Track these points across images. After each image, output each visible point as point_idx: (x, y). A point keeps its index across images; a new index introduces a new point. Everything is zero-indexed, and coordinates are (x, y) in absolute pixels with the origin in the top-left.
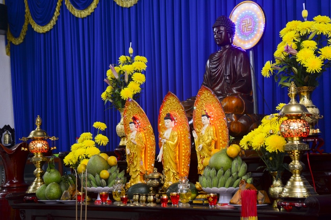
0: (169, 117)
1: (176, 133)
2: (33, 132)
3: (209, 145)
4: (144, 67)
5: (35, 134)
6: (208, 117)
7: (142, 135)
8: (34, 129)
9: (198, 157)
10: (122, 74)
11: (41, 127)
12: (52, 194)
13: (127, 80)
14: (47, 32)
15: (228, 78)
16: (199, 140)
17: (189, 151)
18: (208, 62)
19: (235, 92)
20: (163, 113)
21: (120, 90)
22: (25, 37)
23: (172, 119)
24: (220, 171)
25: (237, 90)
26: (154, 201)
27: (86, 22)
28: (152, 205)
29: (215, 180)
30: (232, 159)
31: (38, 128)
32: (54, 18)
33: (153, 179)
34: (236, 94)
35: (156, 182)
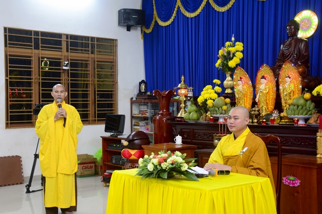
0: (263, 77)
1: (267, 87)
2: (180, 84)
3: (290, 93)
4: (241, 49)
5: (181, 85)
6: (290, 78)
7: (245, 87)
8: (180, 83)
9: (283, 100)
10: (229, 53)
11: (184, 82)
12: (194, 118)
13: (231, 56)
14: (167, 26)
15: (295, 55)
16: (284, 90)
17: (275, 97)
18: (282, 46)
19: (300, 63)
20: (259, 75)
21: (227, 62)
22: (153, 28)
23: (265, 79)
24: (300, 107)
25: (301, 62)
26: (257, 122)
27: (194, 20)
28: (256, 124)
29: (297, 112)
30: (306, 100)
31: (182, 82)
32: (172, 17)
33: (255, 111)
34: (301, 65)
35: (257, 113)
